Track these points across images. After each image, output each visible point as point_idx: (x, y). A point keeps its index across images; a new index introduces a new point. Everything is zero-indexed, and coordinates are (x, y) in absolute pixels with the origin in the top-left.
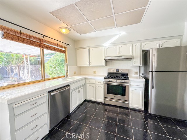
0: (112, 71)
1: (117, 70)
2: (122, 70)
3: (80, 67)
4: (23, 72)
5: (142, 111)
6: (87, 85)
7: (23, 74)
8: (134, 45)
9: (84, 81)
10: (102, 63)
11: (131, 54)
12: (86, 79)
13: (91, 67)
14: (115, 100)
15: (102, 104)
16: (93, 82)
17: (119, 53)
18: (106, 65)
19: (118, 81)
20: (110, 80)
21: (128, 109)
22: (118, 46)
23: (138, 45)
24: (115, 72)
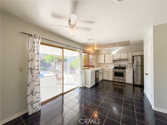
0: (117, 66)
1: (120, 65)
2: (122, 65)
3: (99, 64)
4: (58, 66)
5: (132, 85)
6: (104, 72)
7: (58, 68)
8: (128, 53)
9: (103, 70)
10: (112, 62)
11: (126, 57)
12: (103, 69)
13: (106, 64)
14: (118, 79)
15: (112, 81)
16: (107, 70)
17: (120, 57)
18: (113, 63)
19: (120, 70)
20: (116, 70)
21: (125, 83)
22: (120, 54)
23: (131, 53)
24: (118, 66)
